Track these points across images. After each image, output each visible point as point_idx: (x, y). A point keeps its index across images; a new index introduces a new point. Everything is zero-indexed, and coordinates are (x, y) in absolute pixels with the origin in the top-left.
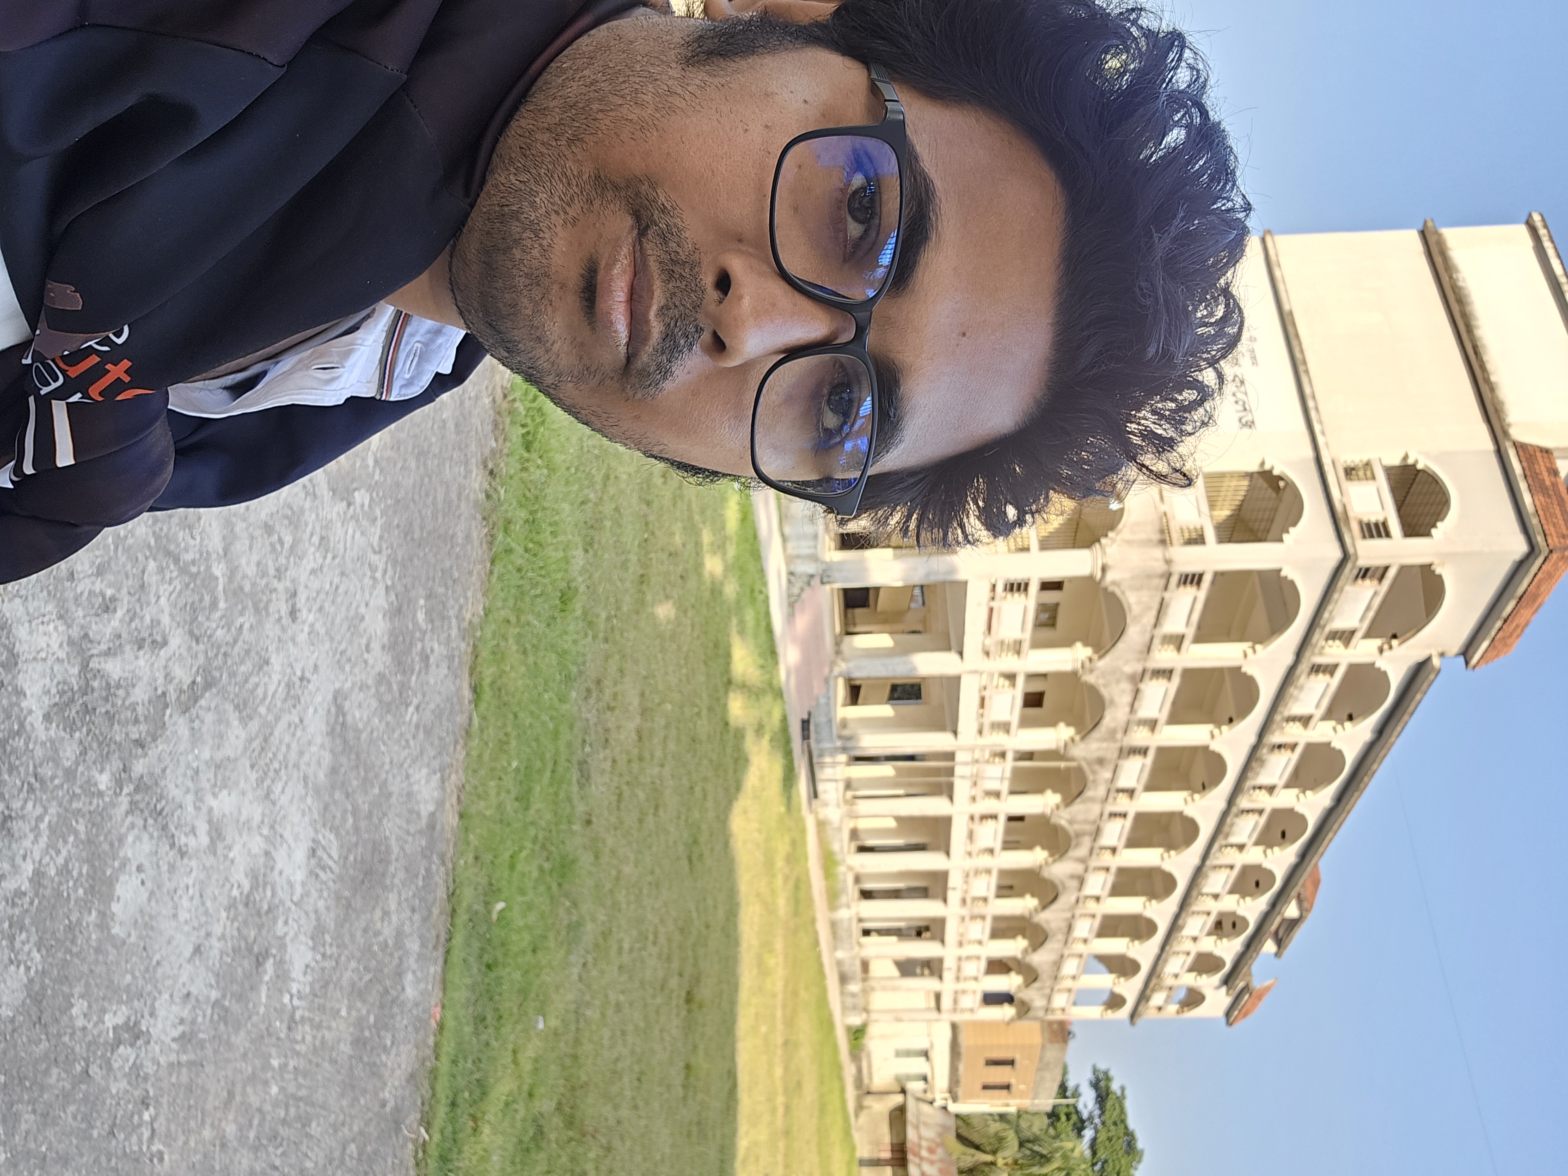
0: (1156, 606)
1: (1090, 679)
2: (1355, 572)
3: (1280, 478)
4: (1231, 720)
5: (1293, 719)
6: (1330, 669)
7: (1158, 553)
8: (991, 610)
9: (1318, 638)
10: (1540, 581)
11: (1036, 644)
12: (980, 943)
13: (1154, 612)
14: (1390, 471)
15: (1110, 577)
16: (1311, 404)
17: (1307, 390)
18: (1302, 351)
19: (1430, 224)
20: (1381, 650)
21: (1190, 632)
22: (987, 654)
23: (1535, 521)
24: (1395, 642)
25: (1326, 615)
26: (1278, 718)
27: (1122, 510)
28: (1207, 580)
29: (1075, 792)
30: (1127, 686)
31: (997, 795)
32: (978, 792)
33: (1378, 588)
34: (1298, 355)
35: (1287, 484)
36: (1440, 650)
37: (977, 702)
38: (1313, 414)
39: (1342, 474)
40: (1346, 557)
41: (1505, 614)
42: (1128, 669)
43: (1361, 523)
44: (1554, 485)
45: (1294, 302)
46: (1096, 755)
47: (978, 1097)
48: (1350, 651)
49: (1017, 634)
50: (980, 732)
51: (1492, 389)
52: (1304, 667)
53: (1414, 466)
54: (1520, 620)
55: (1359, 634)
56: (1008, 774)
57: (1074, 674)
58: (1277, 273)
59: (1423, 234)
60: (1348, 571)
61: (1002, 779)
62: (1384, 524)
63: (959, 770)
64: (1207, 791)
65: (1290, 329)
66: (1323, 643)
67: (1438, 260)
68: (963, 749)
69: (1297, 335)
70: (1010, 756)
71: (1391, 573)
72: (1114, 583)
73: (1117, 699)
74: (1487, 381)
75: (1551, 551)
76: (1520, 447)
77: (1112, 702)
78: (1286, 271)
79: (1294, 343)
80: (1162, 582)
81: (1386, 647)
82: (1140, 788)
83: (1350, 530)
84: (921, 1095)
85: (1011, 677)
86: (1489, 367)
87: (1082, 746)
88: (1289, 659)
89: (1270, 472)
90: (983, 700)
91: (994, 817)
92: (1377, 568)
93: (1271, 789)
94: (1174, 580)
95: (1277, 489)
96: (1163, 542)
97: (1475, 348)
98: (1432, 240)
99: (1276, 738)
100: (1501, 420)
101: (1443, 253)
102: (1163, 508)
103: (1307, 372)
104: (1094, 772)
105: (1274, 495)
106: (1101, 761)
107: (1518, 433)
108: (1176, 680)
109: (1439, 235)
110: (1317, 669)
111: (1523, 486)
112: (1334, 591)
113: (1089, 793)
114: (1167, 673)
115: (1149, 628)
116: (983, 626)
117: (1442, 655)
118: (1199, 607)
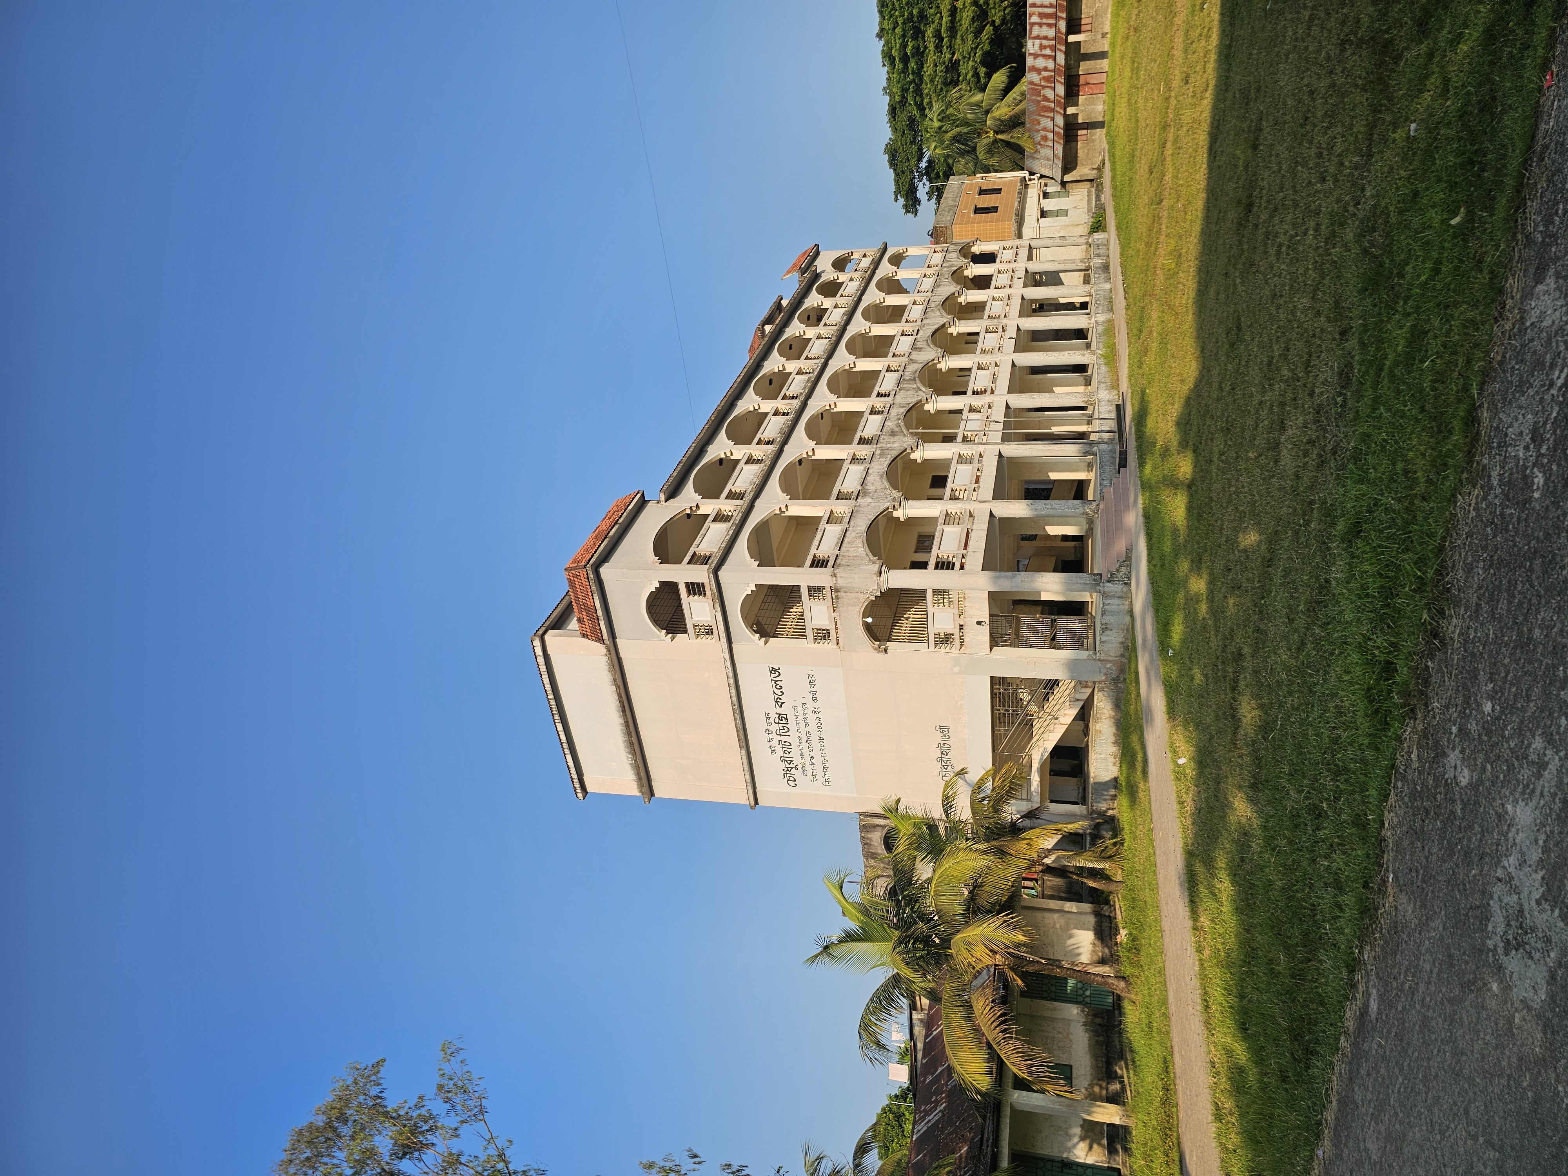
0: (844, 545)
1: (896, 494)
2: (710, 561)
3: (756, 632)
4: (800, 462)
5: (759, 461)
6: (731, 496)
7: (841, 583)
8: (965, 548)
9: (737, 517)
10: (593, 548)
11: (933, 520)
12: (994, 299)
13: (846, 540)
14: (684, 631)
15: (876, 567)
16: (732, 681)
17: (733, 691)
18: (735, 719)
19: (647, 800)
20: (697, 506)
21: (823, 524)
22: (971, 515)
23: (594, 588)
24: (688, 511)
25: (731, 532)
26: (768, 463)
27: (864, 616)
28: (808, 562)
29: (914, 412)
30: (870, 488)
31: (972, 410)
32: (985, 411)
33: (696, 549)
34: (738, 717)
35: (752, 627)
36: (659, 505)
37: (981, 479)
38: (731, 675)
39: (715, 630)
40: (716, 572)
41: (617, 526)
42: (868, 500)
43: (705, 594)
44: (580, 612)
45: (737, 756)
46: (896, 438)
47: (1005, 182)
48: (717, 507)
49: (948, 529)
50: (981, 456)
51: (615, 680)
52: (748, 497)
53: (668, 633)
54: (608, 522)
55: (711, 518)
56: (963, 423)
57: (907, 499)
58: (748, 777)
59: (652, 794)
60: (714, 561)
61: (967, 419)
62: (689, 594)
63: (1000, 427)
64: (820, 412)
65: (742, 737)
66: (735, 514)
67: (643, 774)
68: (997, 443)
69: (738, 731)
70: (960, 438)
71: (687, 559)
72: (874, 563)
73: (878, 479)
74: (618, 687)
75: (585, 567)
76: (601, 640)
77: (882, 477)
78: (741, 778)
79: (740, 726)
80: (838, 561)
81: (694, 509)
82: (866, 415)
83: (712, 591)
84: (1049, 181)
85: (954, 498)
86: (616, 697)
87: (905, 445)
88: (758, 503)
89: (761, 637)
90: (977, 481)
91: (975, 393)
92: (696, 563)
93: (776, 413)
94: (830, 564)
95: (758, 624)
96: (837, 591)
97: (624, 711)
98: (646, 789)
99: (771, 449)
100: (611, 659)
101: (640, 779)
102: (835, 615)
103: (733, 705)
104: (899, 426)
105: (760, 619)
106: (893, 434)
107: (601, 649)
108: (835, 492)
109: (641, 791)
110: (740, 496)
111: (600, 613)
112: (725, 548)
113: (903, 410)
114: (840, 497)
115: (851, 528)
116: (973, 535)
117: (659, 502)
118: (815, 543)
